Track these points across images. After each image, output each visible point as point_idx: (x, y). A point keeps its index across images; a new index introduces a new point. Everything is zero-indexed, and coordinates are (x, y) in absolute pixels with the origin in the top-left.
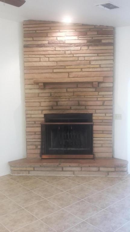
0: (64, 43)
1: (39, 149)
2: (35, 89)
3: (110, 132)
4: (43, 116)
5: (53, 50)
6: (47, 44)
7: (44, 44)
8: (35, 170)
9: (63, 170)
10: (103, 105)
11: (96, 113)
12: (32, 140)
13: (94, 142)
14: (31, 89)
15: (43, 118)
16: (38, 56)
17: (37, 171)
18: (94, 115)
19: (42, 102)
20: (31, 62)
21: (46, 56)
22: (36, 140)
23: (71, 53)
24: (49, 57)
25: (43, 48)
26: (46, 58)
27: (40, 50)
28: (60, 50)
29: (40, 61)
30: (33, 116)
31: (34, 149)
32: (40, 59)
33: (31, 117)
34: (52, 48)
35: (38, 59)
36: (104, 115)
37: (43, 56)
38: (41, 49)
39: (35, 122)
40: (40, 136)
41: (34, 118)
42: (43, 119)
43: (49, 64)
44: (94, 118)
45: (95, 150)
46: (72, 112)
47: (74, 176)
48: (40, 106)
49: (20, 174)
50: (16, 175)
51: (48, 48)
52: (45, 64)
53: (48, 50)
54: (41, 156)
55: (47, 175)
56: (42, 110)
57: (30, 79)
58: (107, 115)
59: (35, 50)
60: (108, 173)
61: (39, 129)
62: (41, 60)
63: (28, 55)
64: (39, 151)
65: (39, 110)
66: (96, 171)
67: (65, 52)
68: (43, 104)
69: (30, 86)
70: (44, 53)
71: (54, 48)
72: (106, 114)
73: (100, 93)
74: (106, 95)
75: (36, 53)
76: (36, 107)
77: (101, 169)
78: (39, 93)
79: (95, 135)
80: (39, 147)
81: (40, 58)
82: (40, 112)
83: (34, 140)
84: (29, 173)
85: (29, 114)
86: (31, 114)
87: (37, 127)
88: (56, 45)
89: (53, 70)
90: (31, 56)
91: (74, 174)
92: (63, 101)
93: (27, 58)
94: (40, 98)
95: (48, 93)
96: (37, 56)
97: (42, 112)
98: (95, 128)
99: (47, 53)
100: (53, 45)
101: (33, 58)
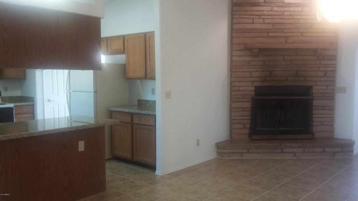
0: (282, 3)
1: (248, 128)
2: (245, 56)
3: (331, 108)
4: (253, 88)
5: (269, 10)
6: (262, 3)
7: (259, 3)
8: (249, 152)
9: (282, 152)
10: (325, 76)
11: (316, 85)
12: (239, 118)
13: (314, 119)
14: (240, 56)
15: (253, 91)
16: (252, 17)
17: (252, 153)
18: (314, 88)
19: (253, 71)
20: (242, 23)
21: (261, 17)
22: (244, 118)
23: (290, 14)
24: (264, 19)
25: (257, 7)
26: (260, 20)
27: (254, 10)
28: (278, 10)
29: (253, 23)
30: (241, 89)
31: (241, 128)
32: (253, 21)
33: (239, 90)
34: (268, 7)
35: (251, 21)
36: (325, 88)
37: (257, 17)
38: (256, 8)
39: (244, 96)
40: (249, 113)
41: (243, 91)
42: (254, 93)
43: (264, 26)
44: (314, 91)
45: (315, 129)
46: (288, 83)
47: (295, 158)
48: (251, 77)
49: (230, 157)
50: (226, 158)
51: (264, 7)
52: (259, 26)
53: (265, 10)
54: (249, 137)
55: (264, 158)
56: (253, 82)
57: (240, 44)
58: (329, 88)
59: (248, 10)
60: (334, 153)
61: (248, 105)
62: (255, 21)
63: (239, 15)
64: (247, 131)
65: (249, 81)
66: (321, 152)
67: (283, 13)
68: (254, 74)
69: (239, 52)
70: (258, 13)
71: (271, 8)
72: (327, 87)
73: (322, 62)
74: (329, 65)
75: (249, 13)
76: (245, 77)
77: (327, 149)
78: (249, 61)
79: (314, 112)
80: (248, 126)
81: (253, 19)
82: (250, 84)
83: (242, 118)
84: (242, 156)
85: (236, 86)
86: (239, 87)
87: (246, 102)
88: (274, 4)
89: (268, 34)
90: (242, 16)
91: (295, 156)
92: (278, 71)
93: (238, 19)
94: (251, 67)
95: (261, 61)
96: (250, 17)
97: (252, 84)
98: (315, 103)
99: (262, 13)
100: (269, 4)
101: (245, 19)
